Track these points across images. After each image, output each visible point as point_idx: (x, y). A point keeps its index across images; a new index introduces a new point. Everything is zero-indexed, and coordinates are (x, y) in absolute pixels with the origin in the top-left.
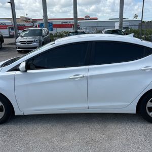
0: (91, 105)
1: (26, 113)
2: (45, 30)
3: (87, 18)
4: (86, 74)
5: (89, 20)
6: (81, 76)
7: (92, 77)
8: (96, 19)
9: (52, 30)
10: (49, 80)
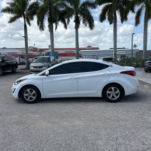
0: (79, 92)
1: (47, 97)
2: (52, 58)
3: (89, 47)
4: (76, 77)
5: (91, 49)
7: (79, 78)
8: (98, 48)
9: (57, 58)
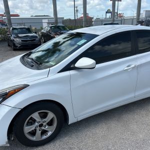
6: (133, 66)
10: (110, 74)
